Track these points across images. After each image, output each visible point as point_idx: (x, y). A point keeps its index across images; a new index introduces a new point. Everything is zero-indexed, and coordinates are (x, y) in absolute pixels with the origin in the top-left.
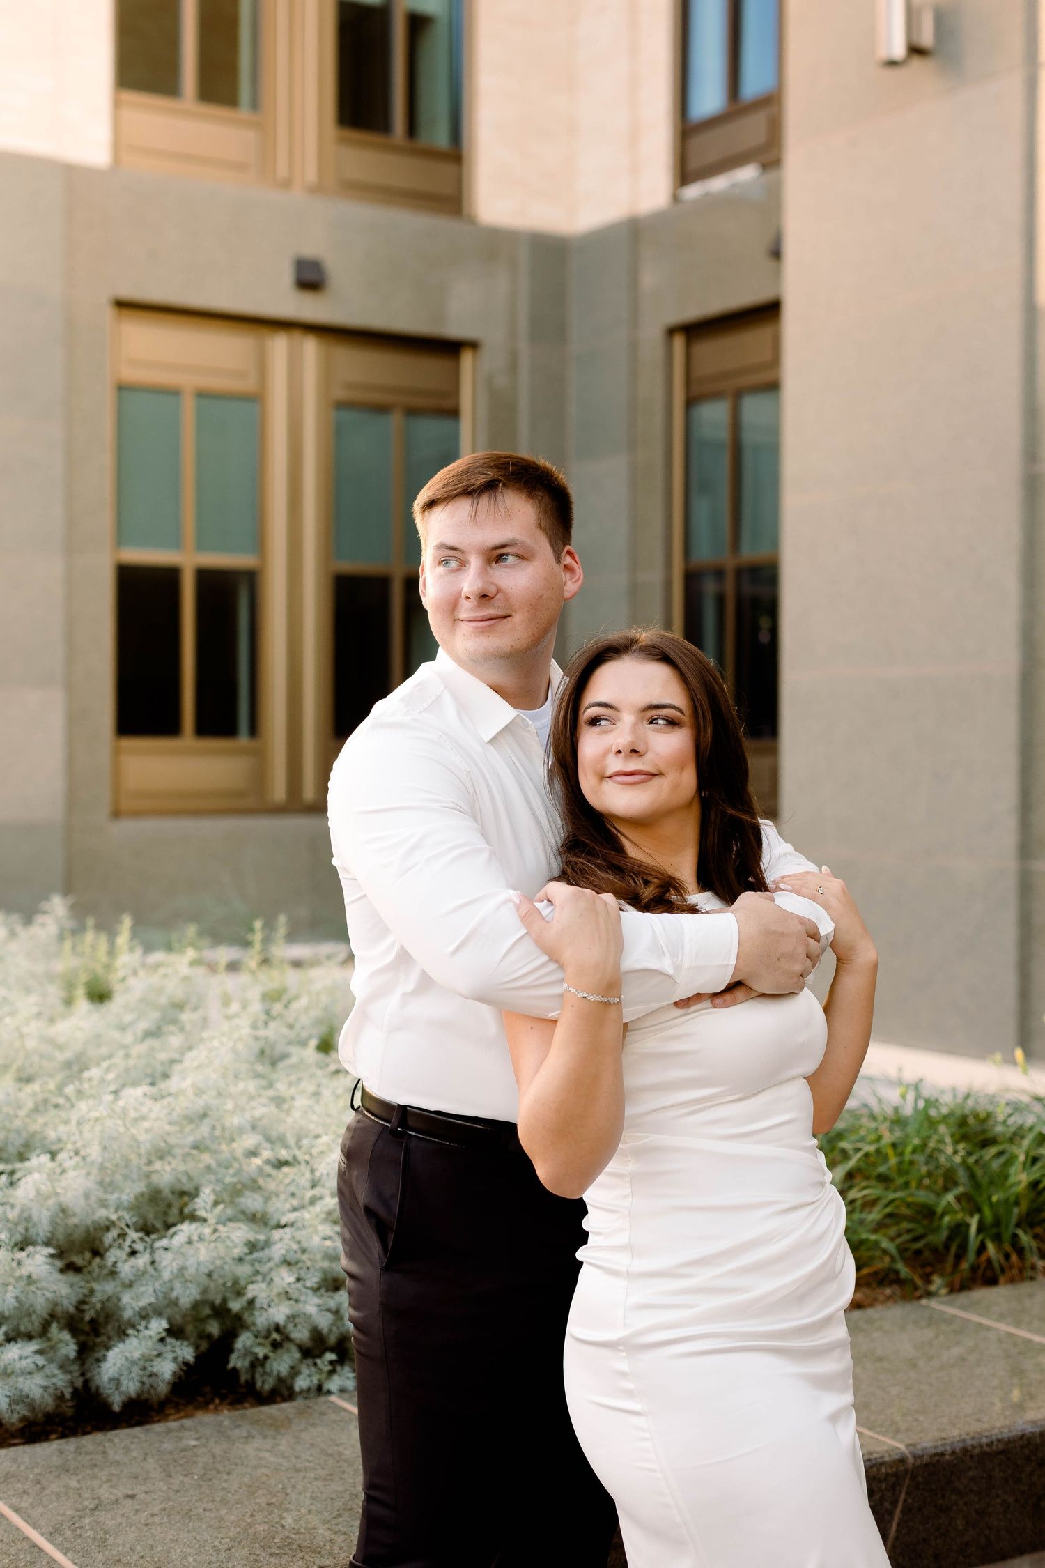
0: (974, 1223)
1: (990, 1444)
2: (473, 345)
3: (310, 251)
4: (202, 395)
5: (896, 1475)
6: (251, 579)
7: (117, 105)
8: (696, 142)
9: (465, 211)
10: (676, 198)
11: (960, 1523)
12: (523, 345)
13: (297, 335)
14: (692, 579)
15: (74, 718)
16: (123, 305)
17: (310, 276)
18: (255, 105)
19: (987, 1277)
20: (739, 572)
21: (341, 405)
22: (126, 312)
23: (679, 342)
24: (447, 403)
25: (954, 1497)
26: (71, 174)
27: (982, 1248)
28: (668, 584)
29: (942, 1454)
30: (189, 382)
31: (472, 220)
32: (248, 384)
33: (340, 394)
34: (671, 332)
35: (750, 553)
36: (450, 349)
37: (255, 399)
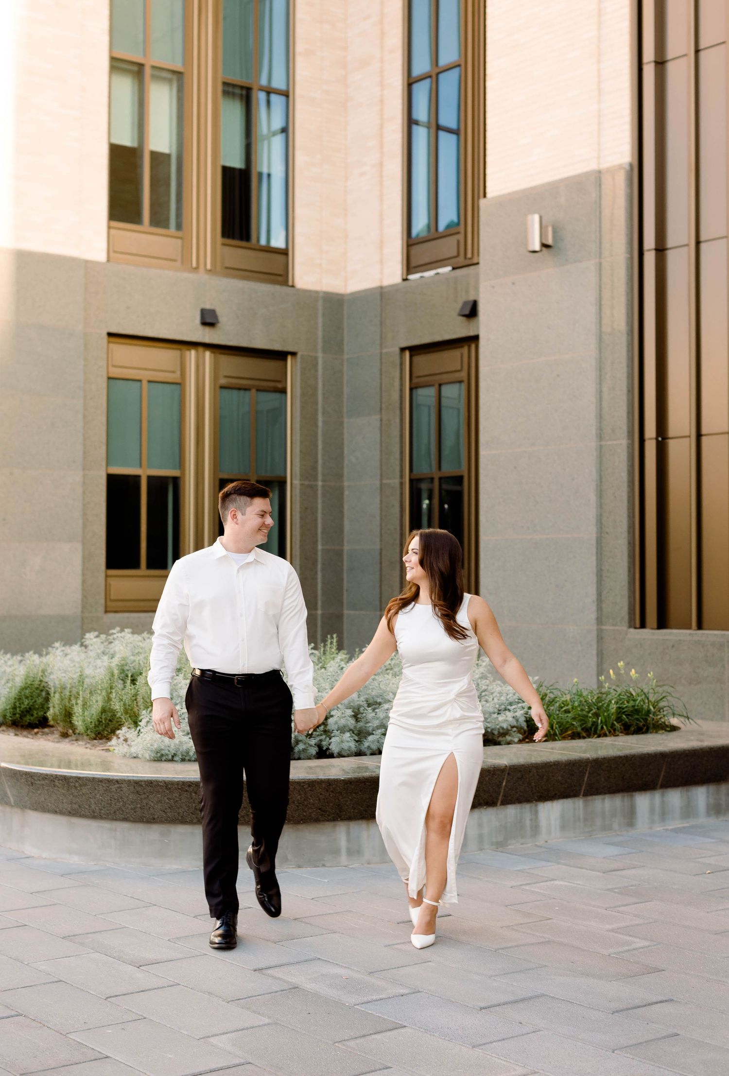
0: (599, 721)
1: (611, 757)
2: (294, 354)
3: (208, 306)
4: (149, 382)
5: (587, 762)
6: (177, 482)
7: (109, 228)
8: (415, 250)
9: (290, 283)
10: (405, 280)
11: (603, 779)
12: (320, 355)
13: (201, 349)
14: (415, 483)
15: (86, 559)
16: (110, 335)
17: (208, 320)
18: (179, 227)
19: (605, 735)
20: (440, 479)
21: (222, 387)
22: (112, 339)
23: (407, 354)
24: (279, 386)
25: (602, 771)
26: (88, 265)
27: (602, 728)
28: (402, 484)
29: (599, 758)
30: (145, 376)
31: (293, 286)
32: (175, 377)
33: (223, 381)
34: (403, 350)
35: (448, 469)
36: (281, 356)
37: (180, 385)
